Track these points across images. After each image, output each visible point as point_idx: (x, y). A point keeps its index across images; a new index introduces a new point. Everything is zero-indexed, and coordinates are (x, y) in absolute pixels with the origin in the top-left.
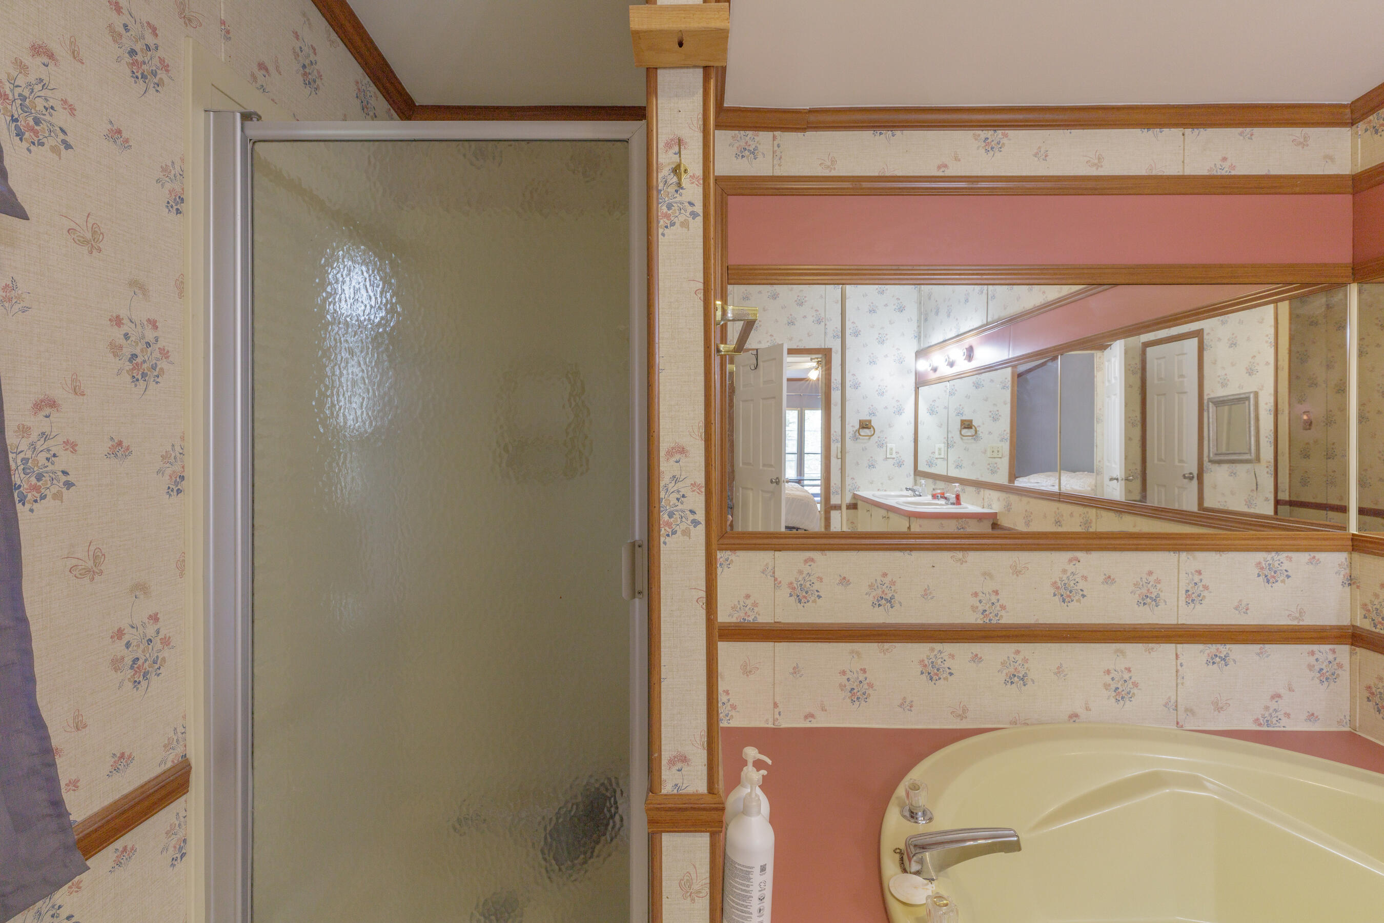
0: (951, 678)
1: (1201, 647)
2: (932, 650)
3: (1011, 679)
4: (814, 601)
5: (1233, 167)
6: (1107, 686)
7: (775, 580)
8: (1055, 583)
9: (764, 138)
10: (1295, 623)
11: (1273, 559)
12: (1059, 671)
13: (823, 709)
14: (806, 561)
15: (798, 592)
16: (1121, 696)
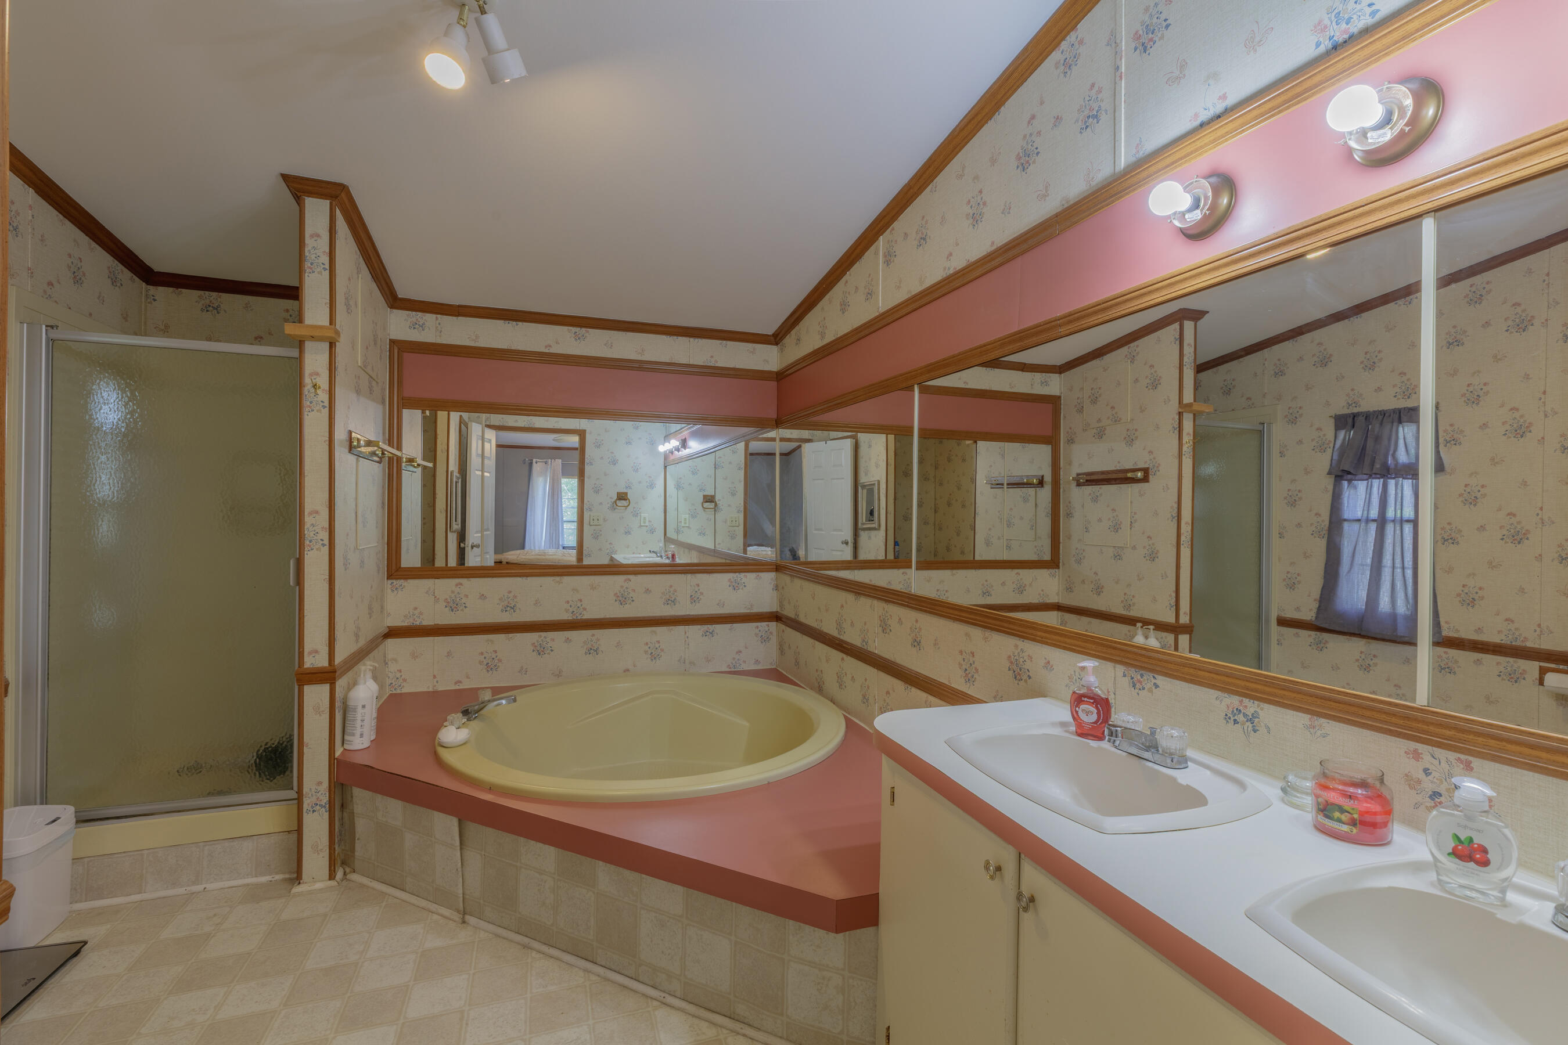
0: (552, 653)
1: (699, 627)
2: (540, 636)
3: (589, 651)
4: (462, 610)
5: (716, 361)
6: (646, 652)
7: (436, 597)
8: (616, 594)
9: (430, 318)
10: (749, 611)
11: (737, 577)
12: (618, 645)
13: (468, 677)
14: (457, 585)
15: (451, 604)
16: (654, 657)
